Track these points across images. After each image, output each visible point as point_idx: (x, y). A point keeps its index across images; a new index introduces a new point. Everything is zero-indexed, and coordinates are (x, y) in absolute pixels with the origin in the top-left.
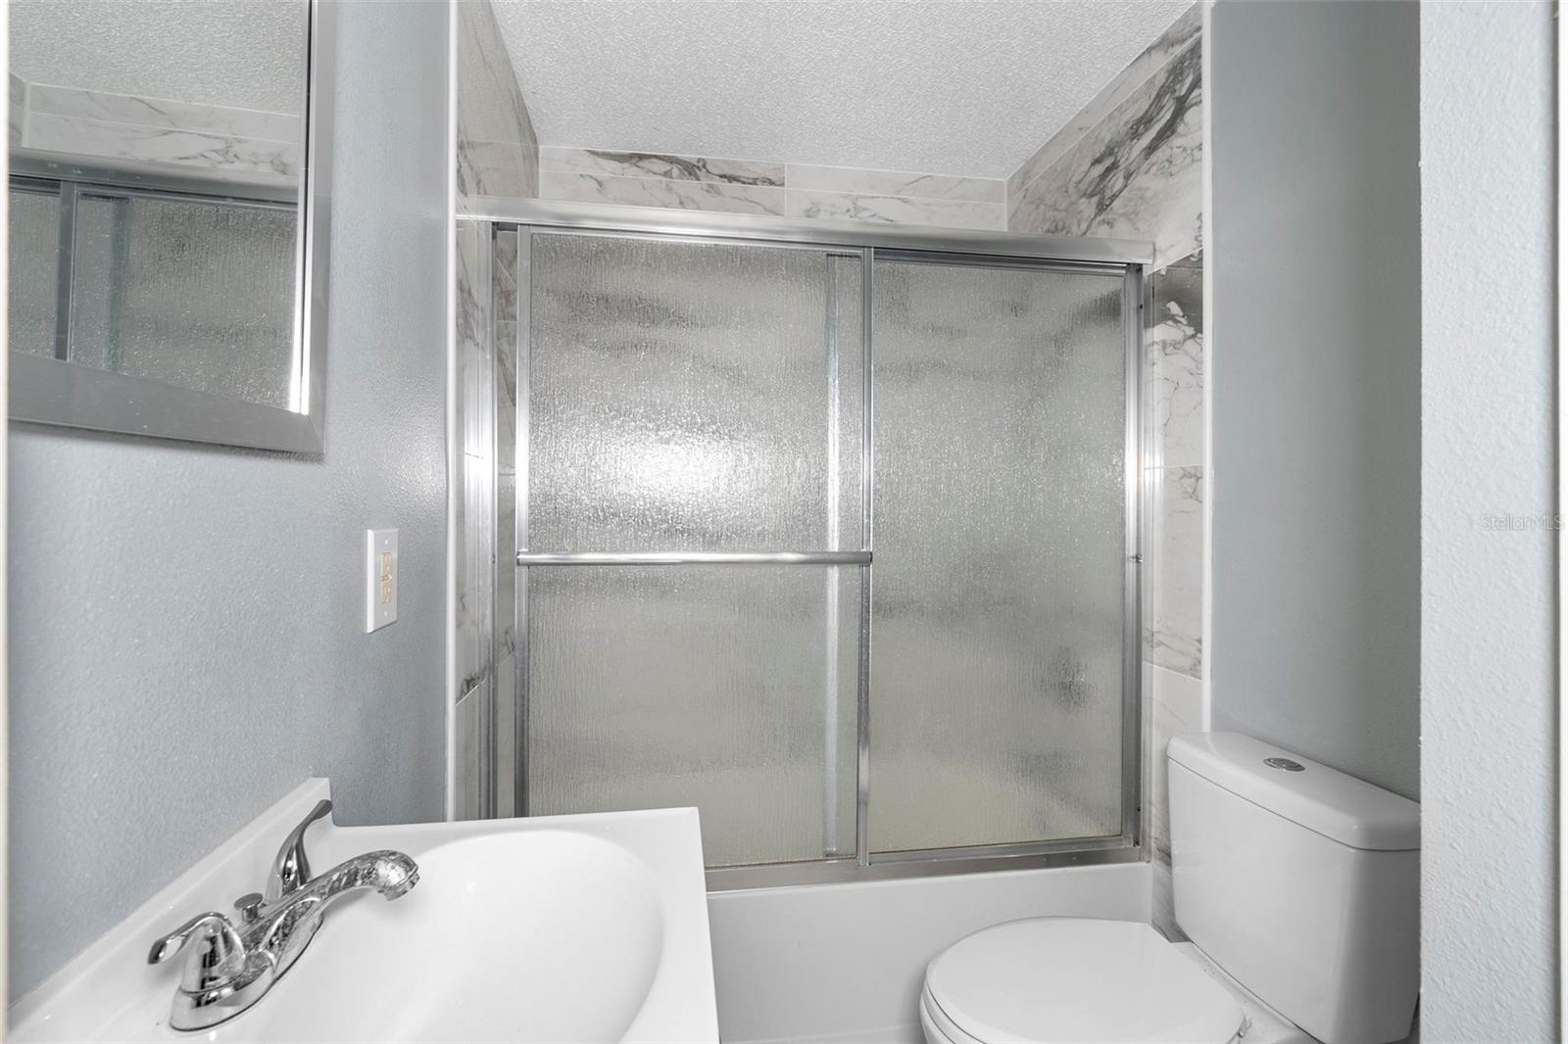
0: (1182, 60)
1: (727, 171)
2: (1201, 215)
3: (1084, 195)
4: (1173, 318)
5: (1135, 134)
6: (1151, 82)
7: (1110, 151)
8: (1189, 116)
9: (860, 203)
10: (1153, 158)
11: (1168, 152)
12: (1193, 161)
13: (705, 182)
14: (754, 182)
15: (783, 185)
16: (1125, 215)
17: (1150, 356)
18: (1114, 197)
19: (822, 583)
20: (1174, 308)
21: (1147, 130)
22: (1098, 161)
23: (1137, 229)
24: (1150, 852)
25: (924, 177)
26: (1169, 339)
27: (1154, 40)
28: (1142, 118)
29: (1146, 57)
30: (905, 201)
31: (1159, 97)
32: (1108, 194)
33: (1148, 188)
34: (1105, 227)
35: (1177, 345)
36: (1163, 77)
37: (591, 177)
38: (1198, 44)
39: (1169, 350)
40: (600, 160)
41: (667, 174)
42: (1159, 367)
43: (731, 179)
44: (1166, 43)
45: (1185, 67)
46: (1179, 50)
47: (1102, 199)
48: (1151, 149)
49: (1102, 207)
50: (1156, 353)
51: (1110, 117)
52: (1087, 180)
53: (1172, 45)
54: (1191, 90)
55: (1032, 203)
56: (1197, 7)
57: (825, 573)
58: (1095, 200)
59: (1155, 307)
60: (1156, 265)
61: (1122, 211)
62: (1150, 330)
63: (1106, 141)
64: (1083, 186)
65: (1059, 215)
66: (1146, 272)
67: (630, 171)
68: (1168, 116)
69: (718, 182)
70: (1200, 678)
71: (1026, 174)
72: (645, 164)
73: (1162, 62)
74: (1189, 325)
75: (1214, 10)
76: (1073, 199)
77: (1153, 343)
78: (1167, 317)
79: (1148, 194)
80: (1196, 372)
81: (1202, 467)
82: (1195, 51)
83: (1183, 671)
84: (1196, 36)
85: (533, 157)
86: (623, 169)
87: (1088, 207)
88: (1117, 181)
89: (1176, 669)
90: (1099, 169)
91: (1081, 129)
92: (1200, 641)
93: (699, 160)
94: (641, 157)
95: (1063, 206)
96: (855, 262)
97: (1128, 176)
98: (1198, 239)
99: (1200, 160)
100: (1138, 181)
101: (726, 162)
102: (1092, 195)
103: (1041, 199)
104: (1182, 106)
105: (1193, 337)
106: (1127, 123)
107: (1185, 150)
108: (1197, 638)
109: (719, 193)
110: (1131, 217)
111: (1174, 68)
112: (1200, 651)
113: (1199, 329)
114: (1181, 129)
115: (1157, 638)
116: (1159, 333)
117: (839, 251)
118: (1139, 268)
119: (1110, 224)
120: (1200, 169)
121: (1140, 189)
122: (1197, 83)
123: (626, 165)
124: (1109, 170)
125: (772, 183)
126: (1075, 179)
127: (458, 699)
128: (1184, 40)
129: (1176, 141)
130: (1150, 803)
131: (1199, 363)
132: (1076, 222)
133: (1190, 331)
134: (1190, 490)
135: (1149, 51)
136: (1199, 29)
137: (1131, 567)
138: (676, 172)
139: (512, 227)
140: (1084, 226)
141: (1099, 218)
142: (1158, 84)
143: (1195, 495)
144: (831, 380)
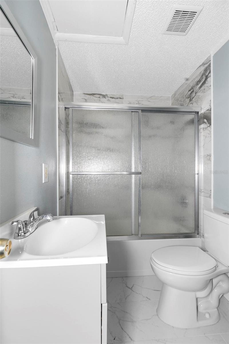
0: (207, 68)
1: (112, 96)
2: (211, 100)
3: (187, 98)
4: (205, 123)
5: (197, 84)
6: (200, 73)
7: (192, 88)
8: (208, 79)
9: (140, 102)
10: (201, 89)
11: (204, 87)
12: (209, 89)
13: (107, 99)
14: (117, 98)
15: (123, 99)
16: (195, 102)
17: (200, 131)
18: (193, 98)
19: (131, 178)
20: (205, 120)
21: (199, 83)
22: (190, 90)
23: (198, 104)
24: (201, 236)
25: (153, 96)
26: (204, 127)
27: (201, 64)
28: (199, 81)
29: (199, 68)
30: (149, 101)
31: (202, 76)
32: (192, 97)
33: (200, 96)
34: (191, 104)
35: (206, 128)
36: (203, 71)
37: (84, 99)
38: (210, 64)
39: (204, 129)
40: (86, 95)
41: (99, 97)
42: (202, 134)
43: (112, 98)
44: (203, 64)
45: (207, 69)
46: (206, 66)
47: (190, 99)
48: (201, 87)
49: (190, 100)
50: (202, 130)
51: (192, 81)
52: (187, 95)
53: (205, 65)
54: (209, 74)
55: (176, 100)
56: (210, 56)
57: (131, 176)
58: (189, 99)
59: (201, 121)
60: (202, 112)
61: (194, 101)
62: (200, 126)
63: (192, 86)
64: (186, 96)
65: (182, 103)
66: (200, 113)
67: (92, 97)
68: (204, 80)
69: (110, 99)
70: (211, 198)
71: (175, 94)
72: (95, 95)
73: (203, 68)
74: (208, 124)
75: (213, 57)
76: (185, 99)
77: (201, 128)
78: (204, 122)
79: (200, 97)
80: (210, 134)
81: (211, 154)
82: (210, 65)
83: (207, 197)
84: (210, 62)
85: (72, 95)
86: (90, 97)
87: (188, 100)
88: (194, 94)
89: (206, 197)
90: (190, 92)
91: (186, 84)
92: (211, 191)
93: (106, 94)
94: (94, 94)
95: (183, 101)
96: (137, 113)
97: (196, 93)
98: (210, 106)
99: (211, 89)
100: (198, 94)
101: (111, 94)
102: (188, 98)
103: (178, 99)
104: (207, 78)
105: (209, 126)
106: (196, 82)
107: (207, 87)
108: (210, 190)
109: (110, 101)
110: (197, 102)
111: (205, 70)
112: (211, 193)
113: (210, 125)
114: (207, 82)
115: (202, 190)
116: (202, 126)
117: (134, 111)
118: (198, 113)
119: (192, 104)
120: (210, 91)
121: (198, 96)
122: (210, 72)
123: (91, 96)
124: (192, 92)
125: (121, 98)
126: (185, 95)
127: (59, 200)
128: (207, 63)
129: (206, 85)
130: (201, 226)
131: (210, 132)
132: (185, 104)
133: (209, 125)
134: (209, 159)
135: (200, 66)
136: (210, 61)
137: (196, 176)
138: (101, 97)
139: (68, 108)
140: (187, 105)
141: (190, 103)
142: (202, 73)
143: (210, 160)
144: (132, 137)
